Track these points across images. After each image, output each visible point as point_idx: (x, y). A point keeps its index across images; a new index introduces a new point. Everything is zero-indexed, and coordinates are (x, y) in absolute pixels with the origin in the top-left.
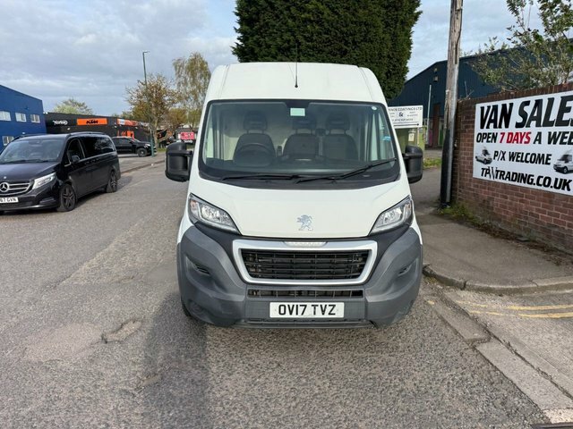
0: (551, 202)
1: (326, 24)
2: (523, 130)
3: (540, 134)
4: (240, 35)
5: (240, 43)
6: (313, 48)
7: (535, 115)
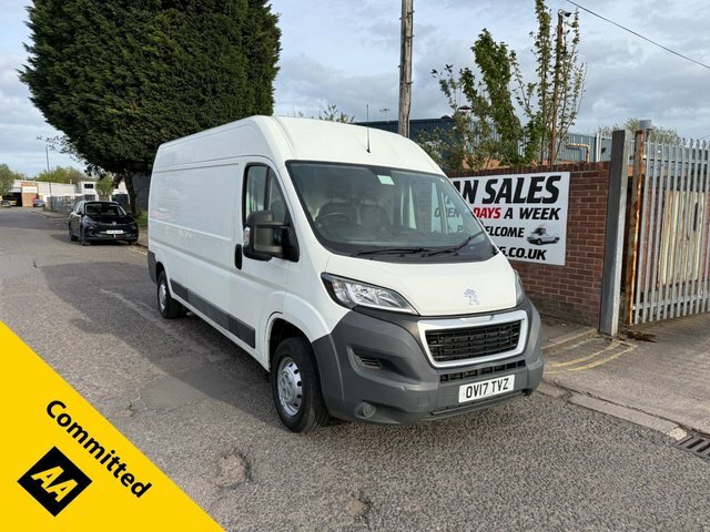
0: (525, 271)
1: (178, 64)
2: (493, 206)
3: (510, 210)
4: (33, 56)
5: (32, 68)
6: (160, 91)
7: (505, 192)
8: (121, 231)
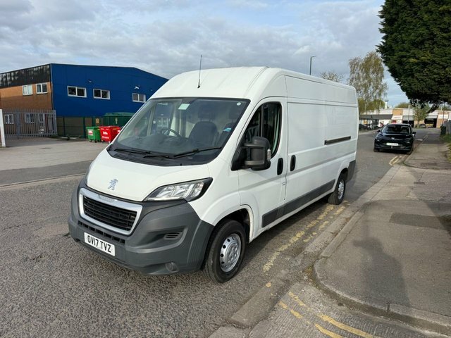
4: (384, 35)
8: (397, 144)
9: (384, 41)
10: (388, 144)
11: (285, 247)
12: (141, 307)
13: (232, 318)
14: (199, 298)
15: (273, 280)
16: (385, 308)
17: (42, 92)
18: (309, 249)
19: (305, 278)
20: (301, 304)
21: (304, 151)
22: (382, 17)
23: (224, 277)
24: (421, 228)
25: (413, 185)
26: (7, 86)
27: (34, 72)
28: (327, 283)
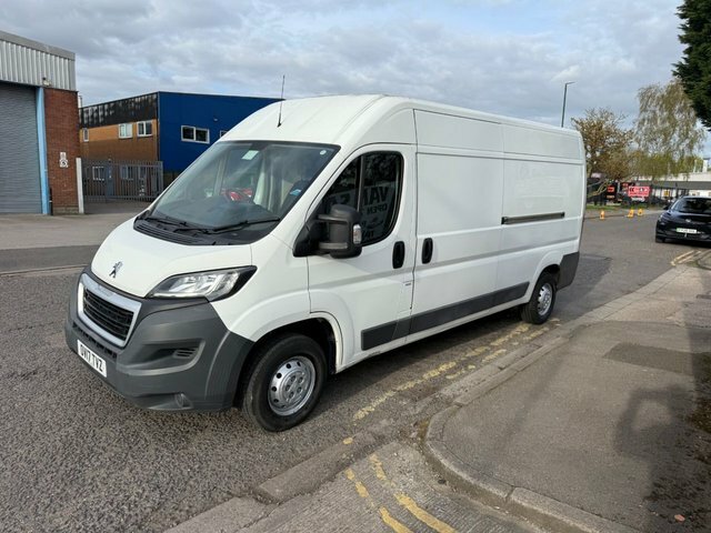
8: (695, 231)
9: (686, 56)
10: (680, 230)
11: (410, 385)
12: (133, 456)
13: (261, 486)
14: (228, 452)
15: (359, 435)
16: (502, 494)
17: (145, 135)
18: (446, 392)
19: (413, 435)
20: (380, 475)
21: (452, 233)
22: (683, 17)
23: (275, 422)
24: (652, 370)
25: (692, 299)
26: (98, 125)
27: (136, 104)
28: (435, 445)
